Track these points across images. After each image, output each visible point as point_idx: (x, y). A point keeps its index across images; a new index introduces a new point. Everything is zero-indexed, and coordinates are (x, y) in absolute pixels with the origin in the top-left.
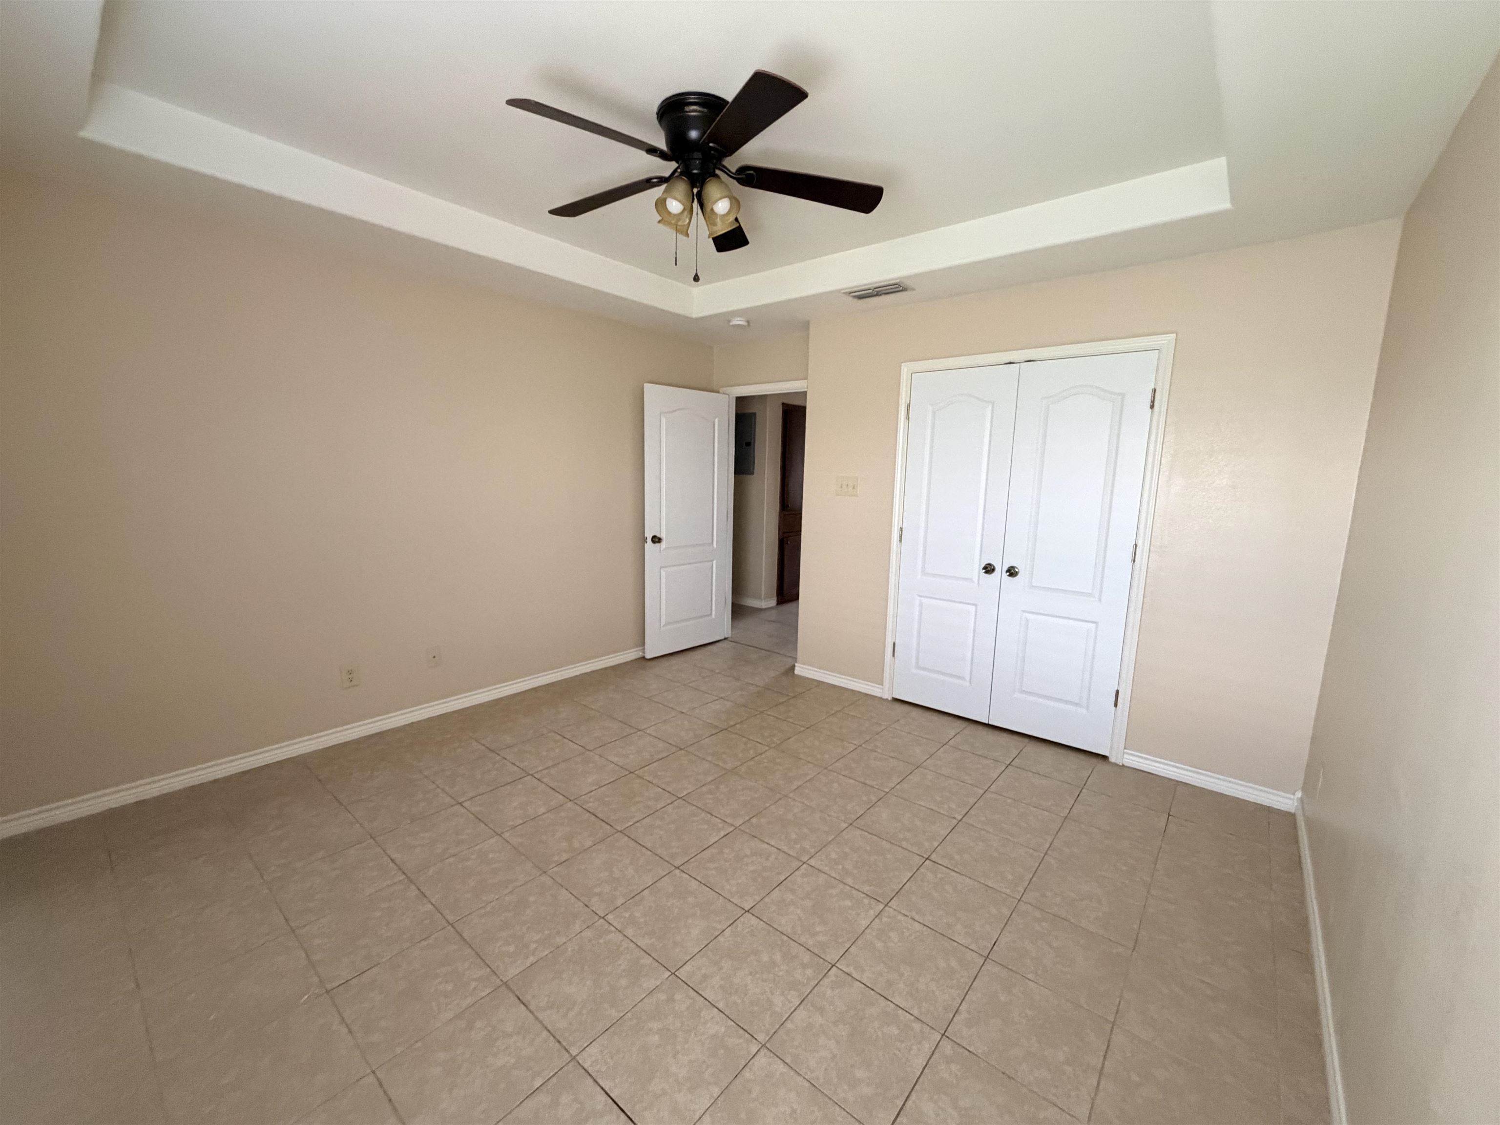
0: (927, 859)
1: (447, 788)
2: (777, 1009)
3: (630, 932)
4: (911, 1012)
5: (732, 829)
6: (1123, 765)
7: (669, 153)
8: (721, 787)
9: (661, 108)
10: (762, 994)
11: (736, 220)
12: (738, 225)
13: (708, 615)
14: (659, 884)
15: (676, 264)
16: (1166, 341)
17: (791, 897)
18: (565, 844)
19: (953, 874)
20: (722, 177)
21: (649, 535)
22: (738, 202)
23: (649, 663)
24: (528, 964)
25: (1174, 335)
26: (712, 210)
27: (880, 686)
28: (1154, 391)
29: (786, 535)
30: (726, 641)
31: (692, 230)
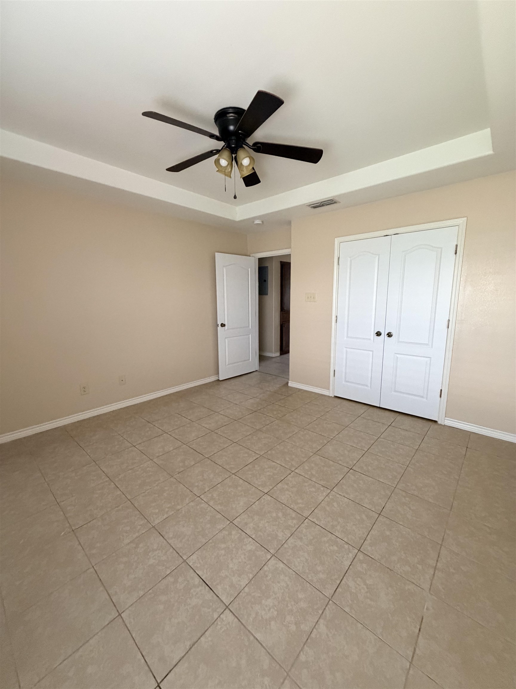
0: (351, 469)
1: (129, 439)
2: (280, 538)
3: (211, 503)
4: (343, 539)
5: (259, 456)
6: (444, 425)
7: (220, 137)
8: (254, 437)
9: (216, 116)
10: (273, 531)
11: (253, 168)
12: (254, 171)
13: (248, 360)
14: (225, 481)
15: (225, 191)
16: (462, 221)
17: (286, 487)
18: (181, 464)
19: (363, 476)
20: (245, 148)
21: (219, 323)
22: (254, 160)
23: (221, 382)
24: (165, 518)
25: (466, 218)
26: (241, 163)
27: (329, 391)
28: (457, 246)
29: (283, 322)
30: (257, 372)
31: (232, 175)
